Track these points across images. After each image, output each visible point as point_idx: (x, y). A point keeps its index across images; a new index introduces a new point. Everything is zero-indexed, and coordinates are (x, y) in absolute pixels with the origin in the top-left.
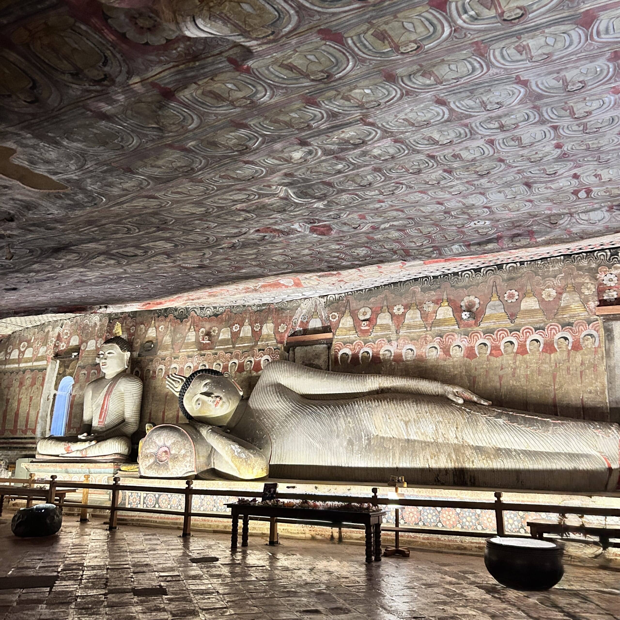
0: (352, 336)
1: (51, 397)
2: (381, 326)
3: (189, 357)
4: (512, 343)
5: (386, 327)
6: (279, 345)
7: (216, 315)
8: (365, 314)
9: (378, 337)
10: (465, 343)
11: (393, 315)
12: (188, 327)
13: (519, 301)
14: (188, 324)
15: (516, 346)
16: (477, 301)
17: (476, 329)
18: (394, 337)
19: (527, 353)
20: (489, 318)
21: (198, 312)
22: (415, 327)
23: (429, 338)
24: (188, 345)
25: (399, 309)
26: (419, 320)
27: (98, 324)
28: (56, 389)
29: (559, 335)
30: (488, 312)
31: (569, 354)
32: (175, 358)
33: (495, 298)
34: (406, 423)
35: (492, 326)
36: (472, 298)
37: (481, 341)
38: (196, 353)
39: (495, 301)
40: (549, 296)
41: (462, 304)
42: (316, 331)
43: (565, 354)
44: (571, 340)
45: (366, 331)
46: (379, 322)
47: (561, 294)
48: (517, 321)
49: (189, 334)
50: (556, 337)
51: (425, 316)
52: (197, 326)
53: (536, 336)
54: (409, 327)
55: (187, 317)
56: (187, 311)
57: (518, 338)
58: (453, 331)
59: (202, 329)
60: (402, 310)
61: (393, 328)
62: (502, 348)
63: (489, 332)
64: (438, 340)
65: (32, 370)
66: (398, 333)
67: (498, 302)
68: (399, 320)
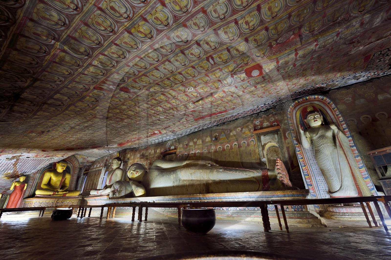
0: (182, 150)
1: (103, 178)
2: (190, 146)
4: (228, 146)
5: (192, 146)
6: (161, 155)
7: (145, 148)
8: (186, 143)
9: (189, 149)
10: (214, 148)
13: (230, 133)
14: (138, 152)
15: (230, 147)
16: (218, 134)
17: (218, 143)
18: (194, 149)
19: (233, 149)
20: (221, 139)
22: (200, 145)
23: (204, 148)
24: (137, 158)
25: (195, 140)
26: (201, 142)
28: (104, 176)
29: (243, 142)
30: (221, 137)
31: (246, 148)
34: (191, 174)
35: (222, 141)
36: (216, 134)
37: (219, 147)
38: (139, 160)
39: (223, 134)
40: (239, 130)
41: (213, 136)
42: (173, 150)
43: (245, 148)
44: (246, 143)
45: (186, 148)
46: (190, 144)
47: (242, 129)
48: (230, 139)
49: (138, 155)
50: (242, 143)
51: (203, 141)
52: (140, 152)
53: (236, 143)
54: (198, 145)
57: (230, 144)
58: (211, 145)
61: (194, 146)
62: (225, 148)
63: (221, 144)
64: (206, 148)
65: (98, 170)
66: (195, 147)
67: (224, 134)
68: (195, 143)
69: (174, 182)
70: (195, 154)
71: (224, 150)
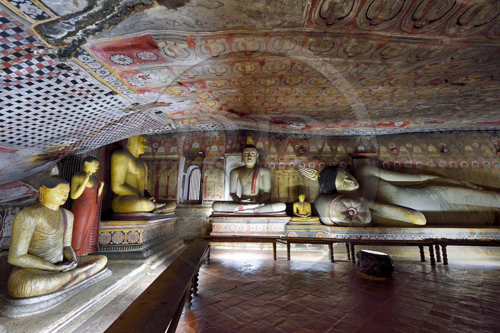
0: (388, 155)
1: (182, 177)
2: (402, 152)
3: (291, 159)
4: (465, 164)
5: (405, 153)
7: (306, 139)
8: (392, 146)
9: (402, 157)
10: (445, 162)
11: (407, 148)
12: (287, 144)
13: (464, 147)
14: (287, 142)
15: (468, 166)
17: (448, 157)
18: (410, 157)
19: (473, 168)
21: (294, 136)
22: (419, 154)
23: (428, 159)
24: (289, 153)
25: (409, 145)
26: (420, 150)
27: (218, 137)
29: (484, 162)
30: (451, 150)
31: (490, 170)
32: (281, 160)
33: (453, 145)
36: (443, 144)
37: (452, 162)
38: (295, 158)
40: (476, 146)
41: (439, 145)
43: (488, 170)
44: (489, 164)
45: (395, 154)
46: (401, 150)
47: (481, 145)
48: (465, 155)
49: (288, 147)
51: (423, 150)
52: (293, 143)
53: (475, 162)
54: (417, 154)
55: (285, 138)
56: (285, 135)
57: (468, 162)
58: (438, 157)
59: (297, 146)
60: (411, 146)
61: (409, 154)
62: (462, 165)
63: (454, 158)
64: (432, 160)
65: (167, 160)
66: (412, 156)
67: (455, 147)
68: (411, 150)
69: (441, 206)
70: (414, 165)
71: (460, 168)
